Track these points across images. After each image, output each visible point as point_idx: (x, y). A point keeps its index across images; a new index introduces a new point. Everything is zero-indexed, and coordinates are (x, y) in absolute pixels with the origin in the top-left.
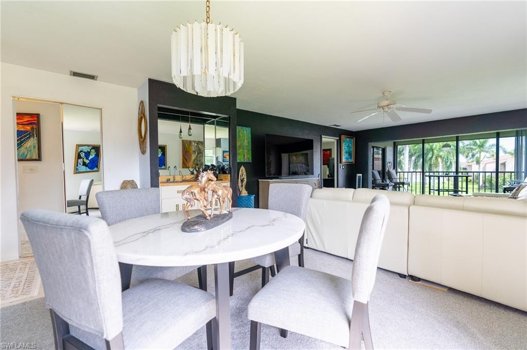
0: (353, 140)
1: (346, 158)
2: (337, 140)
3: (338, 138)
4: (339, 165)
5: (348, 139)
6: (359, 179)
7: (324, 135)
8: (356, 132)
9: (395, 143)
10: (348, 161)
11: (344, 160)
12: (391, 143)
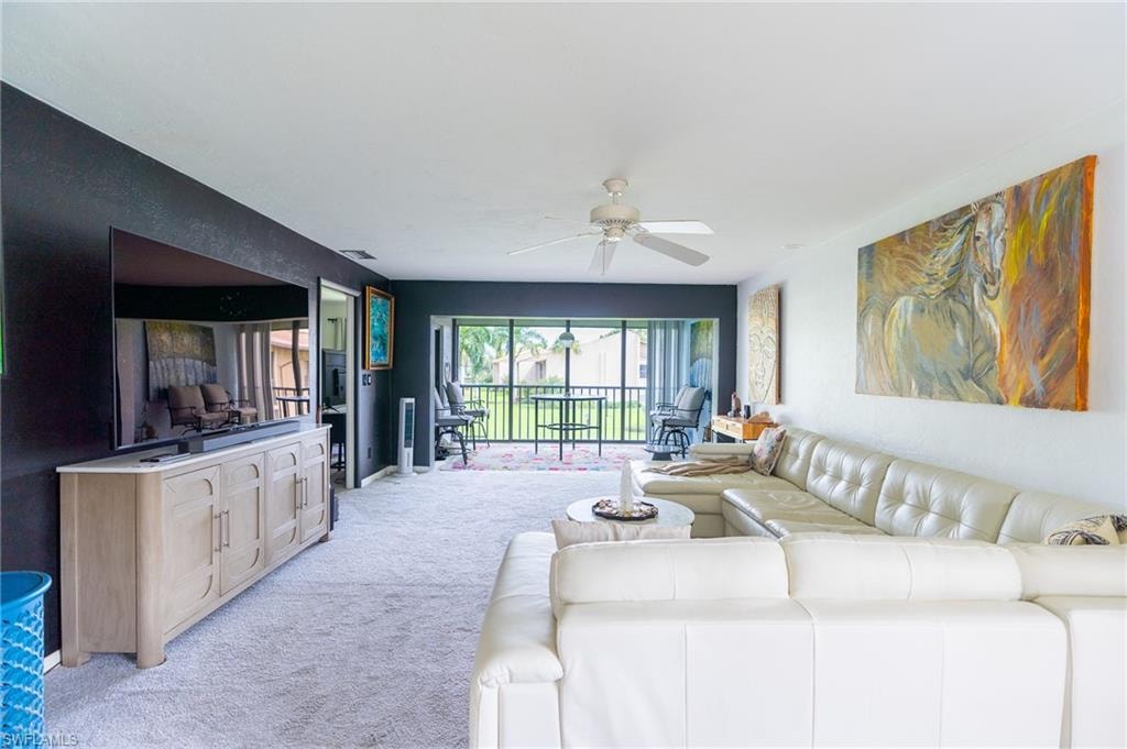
0: (390, 304)
1: (376, 354)
2: (356, 298)
3: (358, 294)
4: (361, 372)
5: (380, 300)
6: (408, 412)
7: (325, 278)
8: (395, 282)
9: (454, 321)
10: (379, 362)
11: (371, 359)
12: (449, 319)
